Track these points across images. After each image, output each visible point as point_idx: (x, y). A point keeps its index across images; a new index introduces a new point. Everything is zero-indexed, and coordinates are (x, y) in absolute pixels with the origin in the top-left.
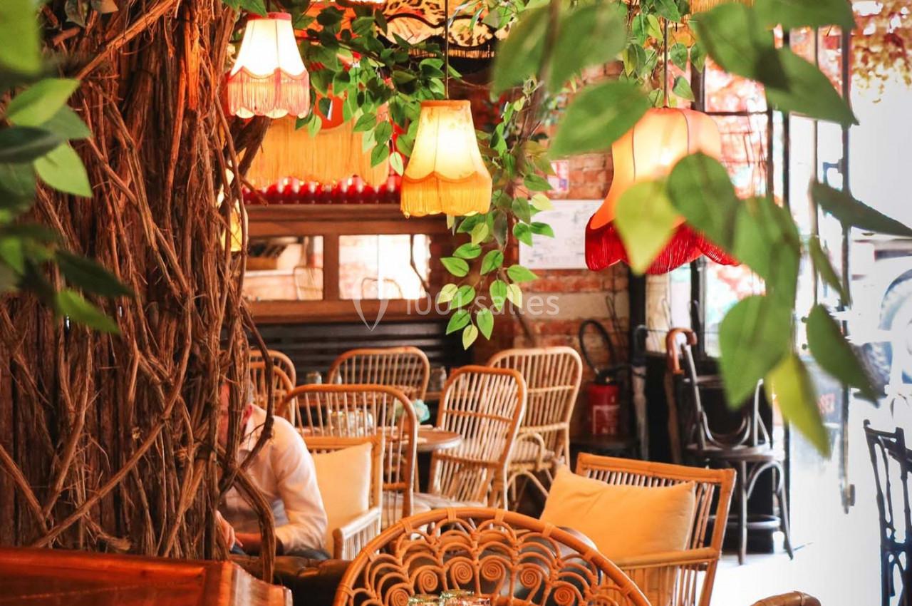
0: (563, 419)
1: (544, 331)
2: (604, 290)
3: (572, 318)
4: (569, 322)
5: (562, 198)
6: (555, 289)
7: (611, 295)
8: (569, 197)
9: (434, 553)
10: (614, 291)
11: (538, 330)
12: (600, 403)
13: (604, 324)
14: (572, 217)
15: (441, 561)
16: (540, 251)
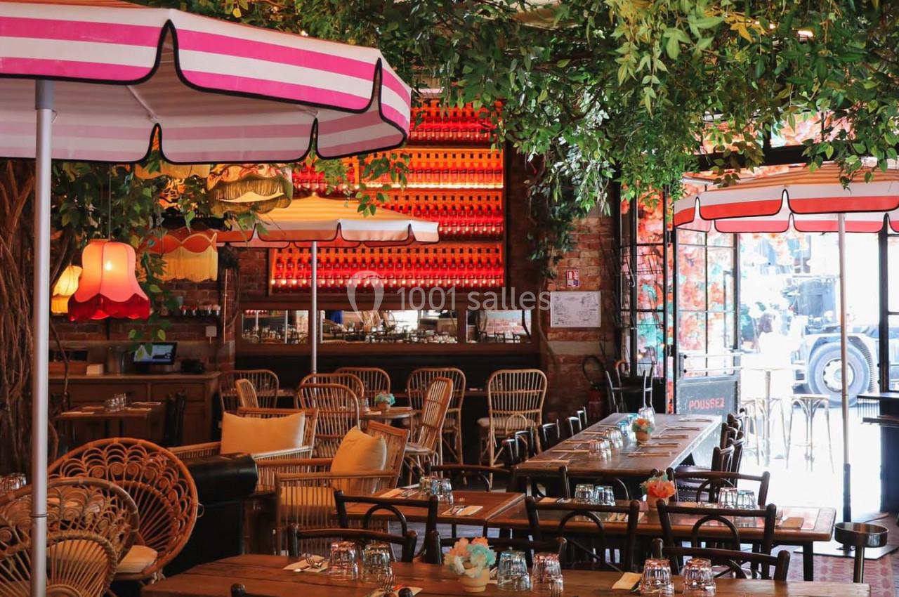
0: (538, 407)
1: (565, 362)
2: (600, 340)
3: (582, 354)
4: (579, 357)
5: (575, 290)
6: (571, 339)
7: (602, 342)
8: (580, 290)
9: (103, 460)
10: (605, 340)
11: (561, 360)
12: (593, 400)
13: (599, 358)
14: (581, 300)
15: (106, 463)
16: (562, 318)
